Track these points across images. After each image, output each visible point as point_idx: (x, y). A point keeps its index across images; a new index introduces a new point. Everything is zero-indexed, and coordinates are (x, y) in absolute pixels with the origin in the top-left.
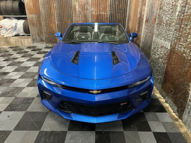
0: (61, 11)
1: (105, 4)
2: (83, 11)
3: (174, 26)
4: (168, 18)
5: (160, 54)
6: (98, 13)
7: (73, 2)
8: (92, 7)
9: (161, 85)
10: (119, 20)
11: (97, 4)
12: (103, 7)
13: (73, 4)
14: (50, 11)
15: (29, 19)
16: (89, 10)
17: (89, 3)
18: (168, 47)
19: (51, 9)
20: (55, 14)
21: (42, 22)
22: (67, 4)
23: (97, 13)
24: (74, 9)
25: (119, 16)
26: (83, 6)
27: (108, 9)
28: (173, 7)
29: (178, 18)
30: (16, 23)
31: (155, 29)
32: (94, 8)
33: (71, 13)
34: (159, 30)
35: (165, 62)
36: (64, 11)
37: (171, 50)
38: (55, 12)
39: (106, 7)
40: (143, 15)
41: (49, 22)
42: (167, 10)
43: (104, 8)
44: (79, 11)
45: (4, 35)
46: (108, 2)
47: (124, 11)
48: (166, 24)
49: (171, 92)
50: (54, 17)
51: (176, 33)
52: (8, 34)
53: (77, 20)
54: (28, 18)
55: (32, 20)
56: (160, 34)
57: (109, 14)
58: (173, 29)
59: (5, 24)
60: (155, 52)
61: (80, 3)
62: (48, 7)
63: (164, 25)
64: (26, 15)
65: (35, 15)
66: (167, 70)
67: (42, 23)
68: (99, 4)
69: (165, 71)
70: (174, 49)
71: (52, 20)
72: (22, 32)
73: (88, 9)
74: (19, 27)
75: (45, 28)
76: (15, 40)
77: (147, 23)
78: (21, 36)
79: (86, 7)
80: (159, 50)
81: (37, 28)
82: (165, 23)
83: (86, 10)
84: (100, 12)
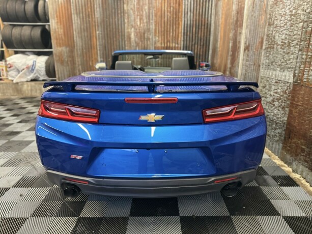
0: (108, 43)
1: (176, 31)
2: (142, 41)
3: (297, 44)
4: (284, 36)
5: (275, 94)
6: (166, 45)
7: (126, 28)
8: (155, 35)
9: (281, 145)
10: (198, 56)
11: (164, 31)
12: (173, 35)
13: (126, 31)
14: (89, 42)
15: (56, 54)
16: (151, 40)
17: (151, 30)
18: (289, 79)
19: (92, 38)
20: (98, 46)
21: (76, 58)
22: (117, 30)
23: (163, 45)
24: (127, 39)
25: (197, 49)
26: (142, 35)
27: (181, 38)
28: (293, 17)
29: (302, 31)
30: (35, 60)
31: (262, 57)
32: (159, 38)
33: (122, 45)
34: (271, 56)
35: (286, 104)
36: (112, 41)
37: (295, 82)
38: (98, 44)
39: (178, 35)
40: (240, 42)
41: (88, 59)
42: (281, 25)
43: (175, 37)
44: (136, 42)
45: (12, 79)
46: (180, 29)
47: (205, 42)
48: (283, 45)
49: (303, 153)
50: (96, 50)
51: (302, 55)
52: (20, 77)
54: (54, 52)
55: (60, 55)
56: (272, 63)
57: (182, 46)
58: (296, 49)
59: (17, 61)
60: (266, 93)
61: (138, 29)
62: (87, 36)
63: (279, 47)
64: (51, 48)
65: (66, 47)
66: (291, 117)
67: (77, 60)
68: (167, 31)
69: (286, 119)
70: (301, 80)
71: (92, 55)
72: (43, 75)
73: (149, 39)
74: (40, 67)
75: (80, 67)
76: (31, 86)
77: (247, 51)
78: (40, 81)
79: (146, 35)
80: (273, 87)
81: (68, 68)
82: (279, 45)
83: (146, 40)
84: (168, 44)
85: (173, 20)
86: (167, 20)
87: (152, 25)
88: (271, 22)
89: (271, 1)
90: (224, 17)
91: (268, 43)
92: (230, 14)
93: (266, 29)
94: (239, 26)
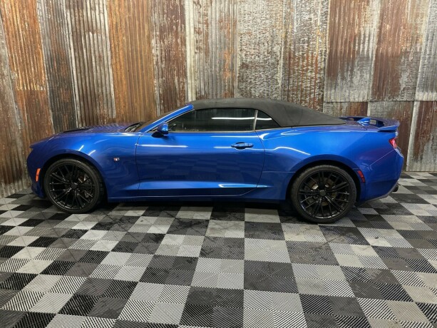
1: (37, 65)
6: (29, 88)
10: (66, 105)
11: (23, 62)
12: (35, 72)
17: (3, 58)
23: (25, 88)
25: (63, 95)
32: (18, 74)
40: (183, 91)
43: (38, 75)
57: (48, 89)
85: (31, 45)
86: (24, 44)
87: (4, 48)
88: (242, 80)
89: (239, 63)
90: (121, 57)
91: (242, 95)
92: (143, 57)
93: (236, 84)
94: (178, 75)
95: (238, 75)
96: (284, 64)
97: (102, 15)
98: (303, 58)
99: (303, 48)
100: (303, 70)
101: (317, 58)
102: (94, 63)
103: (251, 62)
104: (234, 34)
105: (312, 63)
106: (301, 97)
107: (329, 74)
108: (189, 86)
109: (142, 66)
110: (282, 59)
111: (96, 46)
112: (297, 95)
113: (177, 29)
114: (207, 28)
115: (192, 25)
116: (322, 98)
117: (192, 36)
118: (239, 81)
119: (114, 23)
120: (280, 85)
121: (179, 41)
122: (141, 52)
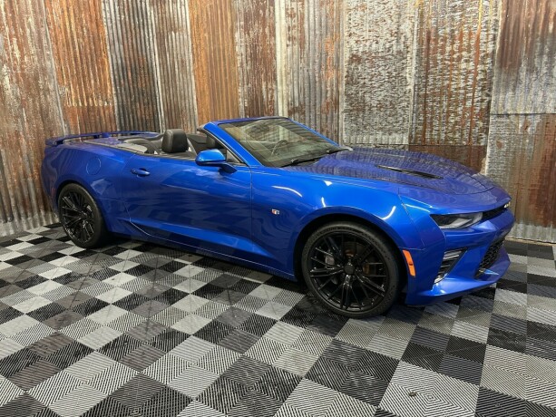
1: (100, 76)
2: (33, 96)
4: (381, 97)
6: (86, 105)
8: (61, 84)
11: (77, 74)
12: (95, 84)
16: (53, 93)
17: (49, 71)
18: (401, 142)
23: (80, 104)
25: (141, 111)
26: (31, 81)
28: (393, 79)
32: (69, 89)
34: (360, 120)
37: (413, 143)
39: (106, 85)
42: (374, 85)
43: (101, 88)
44: (17, 98)
46: (107, 72)
48: (381, 107)
51: (418, 116)
53: (13, 131)
57: (116, 104)
61: (18, 68)
70: (422, 140)
73: (48, 89)
77: (296, 114)
79: (40, 82)
82: (374, 107)
83: (41, 93)
84: (90, 100)
85: (91, 54)
86: (80, 53)
87: (49, 59)
88: (351, 81)
89: (346, 56)
90: (203, 60)
91: (351, 104)
92: (227, 58)
93: (342, 88)
94: (266, 80)
95: (345, 74)
96: (419, 51)
97: (183, 7)
98: (453, 37)
99: (453, 19)
100: (452, 60)
101: (478, 36)
102: (177, 70)
103: (364, 52)
104: (339, 11)
105: (469, 46)
106: (449, 105)
107: (502, 63)
108: (280, 94)
109: (225, 70)
110: (415, 44)
111: (178, 48)
112: (440, 102)
113: (264, 14)
114: (303, 7)
115: (283, 5)
116: (488, 107)
117: (283, 22)
118: (347, 83)
119: (196, 16)
120: (411, 87)
121: (267, 30)
122: (224, 51)
